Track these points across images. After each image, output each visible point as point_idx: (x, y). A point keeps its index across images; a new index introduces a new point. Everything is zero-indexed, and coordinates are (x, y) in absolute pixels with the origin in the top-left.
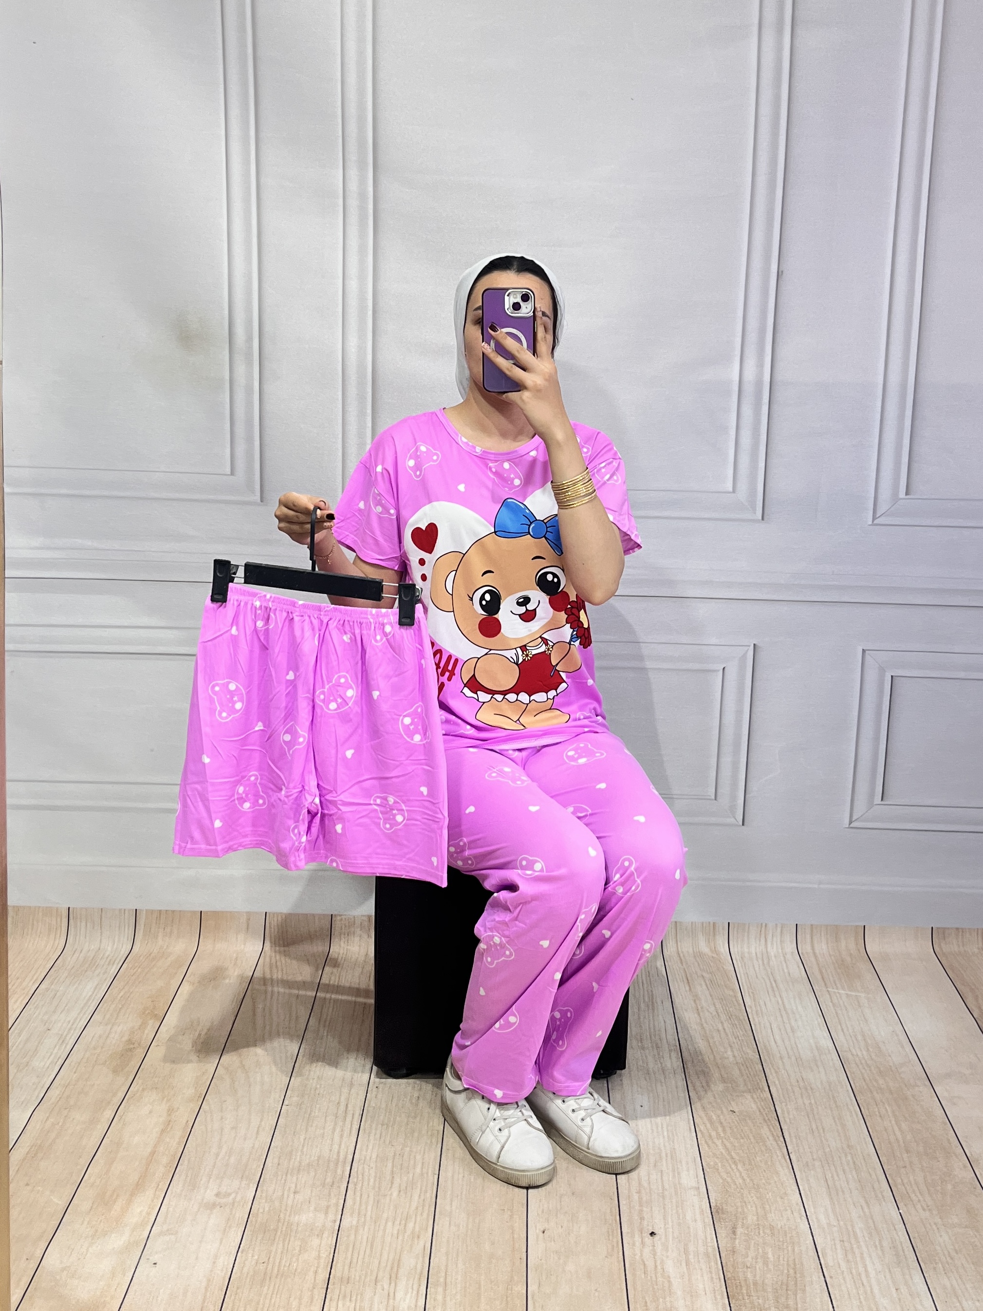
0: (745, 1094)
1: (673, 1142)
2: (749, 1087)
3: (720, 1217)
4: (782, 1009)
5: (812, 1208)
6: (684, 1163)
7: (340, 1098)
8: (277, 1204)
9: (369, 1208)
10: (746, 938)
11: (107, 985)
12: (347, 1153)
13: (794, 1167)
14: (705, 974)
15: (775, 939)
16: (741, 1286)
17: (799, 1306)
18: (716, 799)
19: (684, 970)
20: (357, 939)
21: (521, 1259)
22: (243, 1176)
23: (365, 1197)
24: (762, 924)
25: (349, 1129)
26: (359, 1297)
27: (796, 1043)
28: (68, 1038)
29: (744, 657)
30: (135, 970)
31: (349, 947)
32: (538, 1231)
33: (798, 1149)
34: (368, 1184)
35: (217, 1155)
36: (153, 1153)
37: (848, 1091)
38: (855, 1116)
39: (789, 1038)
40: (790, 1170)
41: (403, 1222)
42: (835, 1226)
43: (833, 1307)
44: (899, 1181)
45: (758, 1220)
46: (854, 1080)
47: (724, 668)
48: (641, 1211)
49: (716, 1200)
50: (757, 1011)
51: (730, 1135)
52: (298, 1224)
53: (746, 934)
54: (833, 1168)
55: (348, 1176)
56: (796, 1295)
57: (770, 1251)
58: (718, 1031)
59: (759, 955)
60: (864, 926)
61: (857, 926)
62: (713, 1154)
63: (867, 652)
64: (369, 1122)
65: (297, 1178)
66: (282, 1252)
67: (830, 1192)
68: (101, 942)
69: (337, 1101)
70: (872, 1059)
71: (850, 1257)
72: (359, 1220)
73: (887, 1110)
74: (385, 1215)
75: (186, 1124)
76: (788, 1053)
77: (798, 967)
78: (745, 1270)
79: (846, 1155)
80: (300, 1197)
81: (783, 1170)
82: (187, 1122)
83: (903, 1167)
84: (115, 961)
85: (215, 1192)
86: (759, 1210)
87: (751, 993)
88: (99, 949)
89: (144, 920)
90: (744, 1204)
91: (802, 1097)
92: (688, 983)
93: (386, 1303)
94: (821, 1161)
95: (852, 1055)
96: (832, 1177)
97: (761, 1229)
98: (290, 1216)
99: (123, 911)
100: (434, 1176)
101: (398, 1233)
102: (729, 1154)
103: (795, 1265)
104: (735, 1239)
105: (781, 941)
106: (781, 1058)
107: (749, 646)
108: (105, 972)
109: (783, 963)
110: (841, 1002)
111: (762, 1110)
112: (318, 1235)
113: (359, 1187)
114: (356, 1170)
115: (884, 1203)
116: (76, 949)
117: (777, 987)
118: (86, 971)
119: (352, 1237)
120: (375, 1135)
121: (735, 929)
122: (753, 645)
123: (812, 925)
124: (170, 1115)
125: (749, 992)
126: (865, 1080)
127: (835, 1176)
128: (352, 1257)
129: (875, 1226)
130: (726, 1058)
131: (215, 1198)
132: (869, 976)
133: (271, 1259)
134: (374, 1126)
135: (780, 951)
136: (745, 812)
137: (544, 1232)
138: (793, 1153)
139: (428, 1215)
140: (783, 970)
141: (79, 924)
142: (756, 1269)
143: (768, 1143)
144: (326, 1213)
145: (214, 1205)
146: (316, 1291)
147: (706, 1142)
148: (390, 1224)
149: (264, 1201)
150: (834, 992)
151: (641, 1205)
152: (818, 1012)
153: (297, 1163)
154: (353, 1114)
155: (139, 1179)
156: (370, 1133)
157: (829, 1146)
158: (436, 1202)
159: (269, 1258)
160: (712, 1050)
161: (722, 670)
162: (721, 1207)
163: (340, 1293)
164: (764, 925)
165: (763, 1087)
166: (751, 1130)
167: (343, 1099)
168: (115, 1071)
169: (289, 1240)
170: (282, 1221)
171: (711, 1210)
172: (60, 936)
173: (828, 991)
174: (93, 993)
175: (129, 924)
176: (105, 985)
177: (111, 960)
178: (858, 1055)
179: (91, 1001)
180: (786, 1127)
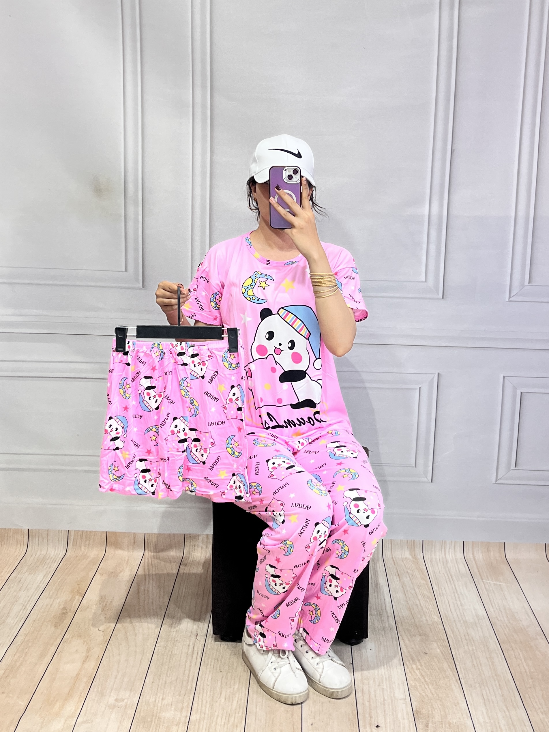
0: (433, 643)
1: (390, 671)
2: (436, 638)
3: (418, 717)
4: (455, 592)
5: (474, 712)
6: (396, 684)
8: (152, 705)
9: (207, 708)
10: (433, 549)
11: (51, 575)
12: (194, 676)
13: (463, 687)
14: (409, 571)
15: (450, 550)
18: (415, 467)
19: (396, 568)
20: (200, 549)
22: (131, 690)
23: (204, 702)
24: (442, 541)
25: (195, 662)
27: (463, 613)
28: (27, 606)
29: (432, 380)
30: (68, 566)
31: (195, 554)
32: (308, 723)
33: (465, 676)
34: (206, 695)
35: (116, 676)
36: (78, 675)
37: (495, 642)
38: (500, 656)
39: (459, 609)
40: (460, 689)
41: (227, 718)
42: (488, 723)
44: (527, 695)
45: (441, 719)
46: (499, 635)
47: (420, 388)
48: (370, 713)
49: (416, 706)
50: (440, 593)
51: (424, 667)
52: (164, 718)
53: (433, 547)
54: (487, 688)
55: (194, 690)
58: (417, 605)
59: (441, 560)
60: (505, 543)
61: (500, 543)
62: (414, 678)
63: (506, 377)
64: (207, 658)
65: (164, 692)
67: (485, 702)
68: (47, 550)
69: (188, 645)
70: (510, 623)
72: (201, 715)
73: (519, 654)
74: (216, 714)
75: (98, 658)
76: (459, 619)
77: (465, 567)
79: (494, 680)
80: (165, 702)
81: (457, 689)
82: (99, 656)
83: (529, 688)
84: (56, 560)
85: (115, 698)
86: (442, 713)
87: (436, 582)
88: (47, 554)
89: (73, 536)
90: (433, 709)
91: (467, 645)
92: (399, 576)
94: (479, 683)
95: (498, 620)
96: (487, 693)
97: (443, 724)
98: (160, 713)
99: (60, 531)
101: (224, 724)
102: (424, 678)
104: (428, 730)
105: (454, 552)
106: (455, 621)
107: (435, 374)
108: (50, 567)
109: (456, 565)
110: (491, 589)
111: (443, 653)
112: (176, 725)
113: (201, 697)
114: (199, 686)
115: (517, 709)
116: (33, 554)
117: (452, 578)
118: (39, 566)
119: (197, 727)
120: (210, 665)
121: (427, 544)
122: (437, 374)
123: (473, 542)
124: (88, 652)
125: (435, 582)
126: (505, 635)
127: (488, 693)
129: (512, 722)
130: (421, 621)
131: (114, 701)
132: (508, 572)
134: (209, 661)
135: (454, 557)
136: (433, 474)
137: (312, 725)
138: (462, 679)
139: (242, 713)
140: (456, 569)
141: (34, 539)
143: (447, 673)
144: (181, 712)
145: (114, 706)
147: (410, 671)
148: (220, 719)
149: (144, 704)
150: (487, 583)
151: (370, 709)
152: (477, 594)
153: (163, 682)
154: (198, 653)
155: (70, 690)
156: (207, 664)
157: (484, 675)
158: (247, 706)
160: (413, 617)
162: (419, 711)
165: (444, 639)
166: (437, 665)
167: (191, 644)
168: (56, 626)
169: (159, 728)
170: (155, 716)
171: (413, 713)
172: (23, 545)
173: (483, 582)
174: (43, 579)
175: (64, 540)
176: (49, 575)
177: (53, 560)
178: (501, 620)
179: (41, 584)
180: (458, 663)
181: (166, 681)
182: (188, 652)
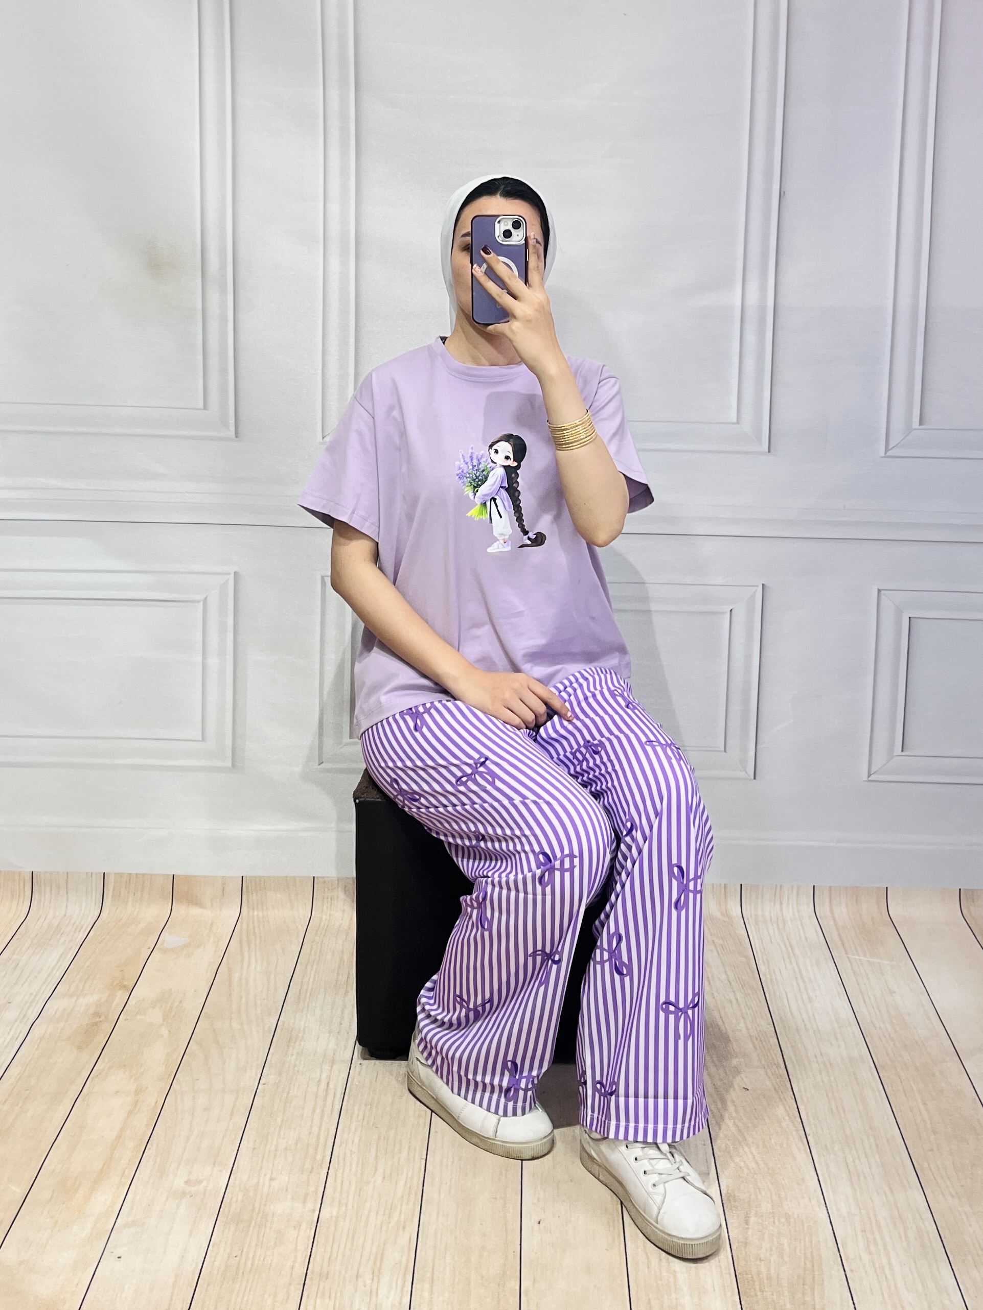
0: (759, 1070)
2: (763, 1062)
3: (731, 1203)
4: (799, 976)
5: (831, 1193)
7: (320, 1076)
8: (251, 1193)
9: (351, 1197)
10: (760, 900)
11: (72, 954)
12: (328, 1136)
13: (812, 1150)
14: (716, 941)
15: (790, 901)
16: (754, 1281)
17: (817, 1302)
18: (725, 751)
20: (340, 903)
21: (514, 1252)
22: (215, 1162)
23: (346, 1184)
24: (776, 885)
25: (330, 1110)
26: (338, 1294)
27: (813, 1015)
28: (29, 1012)
29: (752, 598)
30: (103, 938)
31: (332, 912)
32: (533, 1221)
33: (816, 1130)
34: (350, 1170)
35: (188, 1139)
36: (119, 1137)
37: (870, 1067)
38: (877, 1094)
39: (806, 1007)
40: (806, 1153)
41: (387, 1213)
42: (856, 1215)
43: (854, 1303)
44: (926, 1165)
45: (773, 1208)
46: (876, 1055)
47: (731, 610)
49: (727, 1187)
50: (771, 980)
51: (742, 1115)
52: (273, 1214)
53: (760, 896)
54: (854, 1152)
55: (329, 1161)
56: (813, 1289)
57: (785, 1241)
58: (730, 1001)
59: (774, 920)
60: (887, 888)
61: (878, 888)
62: (725, 1135)
63: (882, 592)
64: (351, 1102)
65: (273, 1165)
66: (256, 1245)
67: (851, 1177)
68: (67, 907)
69: (317, 1079)
70: (897, 1031)
71: (873, 1248)
72: (339, 1209)
73: (912, 1088)
74: (368, 1204)
75: (155, 1105)
76: (805, 1025)
77: (817, 932)
78: (758, 1263)
79: (869, 1137)
80: (276, 1185)
81: (800, 1153)
82: (156, 1102)
83: (930, 1150)
84: (82, 926)
85: (185, 1179)
86: (775, 1198)
87: (765, 960)
89: (111, 885)
90: (758, 1190)
91: (821, 1074)
93: (368, 1300)
94: (841, 1143)
95: (876, 1027)
96: (854, 1161)
97: (776, 1218)
98: (265, 1205)
99: (91, 875)
100: (421, 1161)
101: (382, 1224)
102: (742, 1136)
103: (812, 1257)
104: (748, 1229)
105: (797, 903)
106: (797, 1030)
107: (757, 586)
108: (71, 941)
109: (800, 927)
110: (862, 971)
111: (777, 1088)
112: (295, 1227)
113: (339, 1174)
114: (337, 1155)
116: (41, 913)
117: (793, 952)
118: (50, 940)
119: (332, 1228)
121: (748, 891)
122: (761, 585)
123: (830, 886)
124: (137, 1095)
126: (888, 1055)
127: (857, 1161)
128: (332, 1251)
129: (899, 1213)
130: (738, 1030)
131: (183, 1185)
132: (893, 940)
133: (244, 1253)
134: (356, 1108)
135: (797, 914)
136: (755, 764)
137: (539, 1223)
138: (811, 1135)
139: (414, 1204)
140: (800, 935)
141: (40, 888)
142: (770, 1262)
143: (784, 1125)
144: (304, 1202)
145: (183, 1194)
146: (292, 1287)
147: (717, 1122)
148: (373, 1214)
149: (237, 1189)
150: (856, 960)
152: (838, 981)
153: (273, 1148)
154: (335, 1094)
155: (104, 1164)
156: (352, 1114)
157: (850, 1127)
158: (423, 1190)
159: (242, 1251)
160: (723, 1022)
161: (729, 612)
162: (732, 1195)
163: (318, 1289)
164: (779, 886)
165: (778, 1063)
166: (765, 1110)
167: (324, 1076)
168: (79, 1048)
169: (264, 1233)
170: (257, 1210)
171: (722, 1198)
172: (23, 902)
173: (848, 957)
174: (58, 962)
175: (96, 889)
176: (70, 954)
177: (77, 927)
178: (880, 1028)
179: (55, 972)
180: (803, 1107)
181: (277, 1146)
182: (317, 1093)
